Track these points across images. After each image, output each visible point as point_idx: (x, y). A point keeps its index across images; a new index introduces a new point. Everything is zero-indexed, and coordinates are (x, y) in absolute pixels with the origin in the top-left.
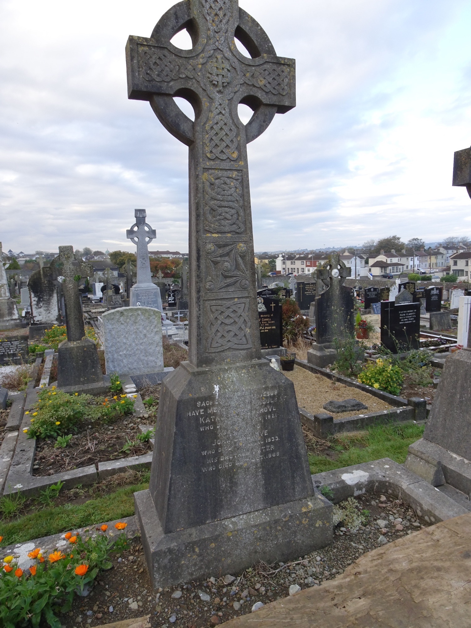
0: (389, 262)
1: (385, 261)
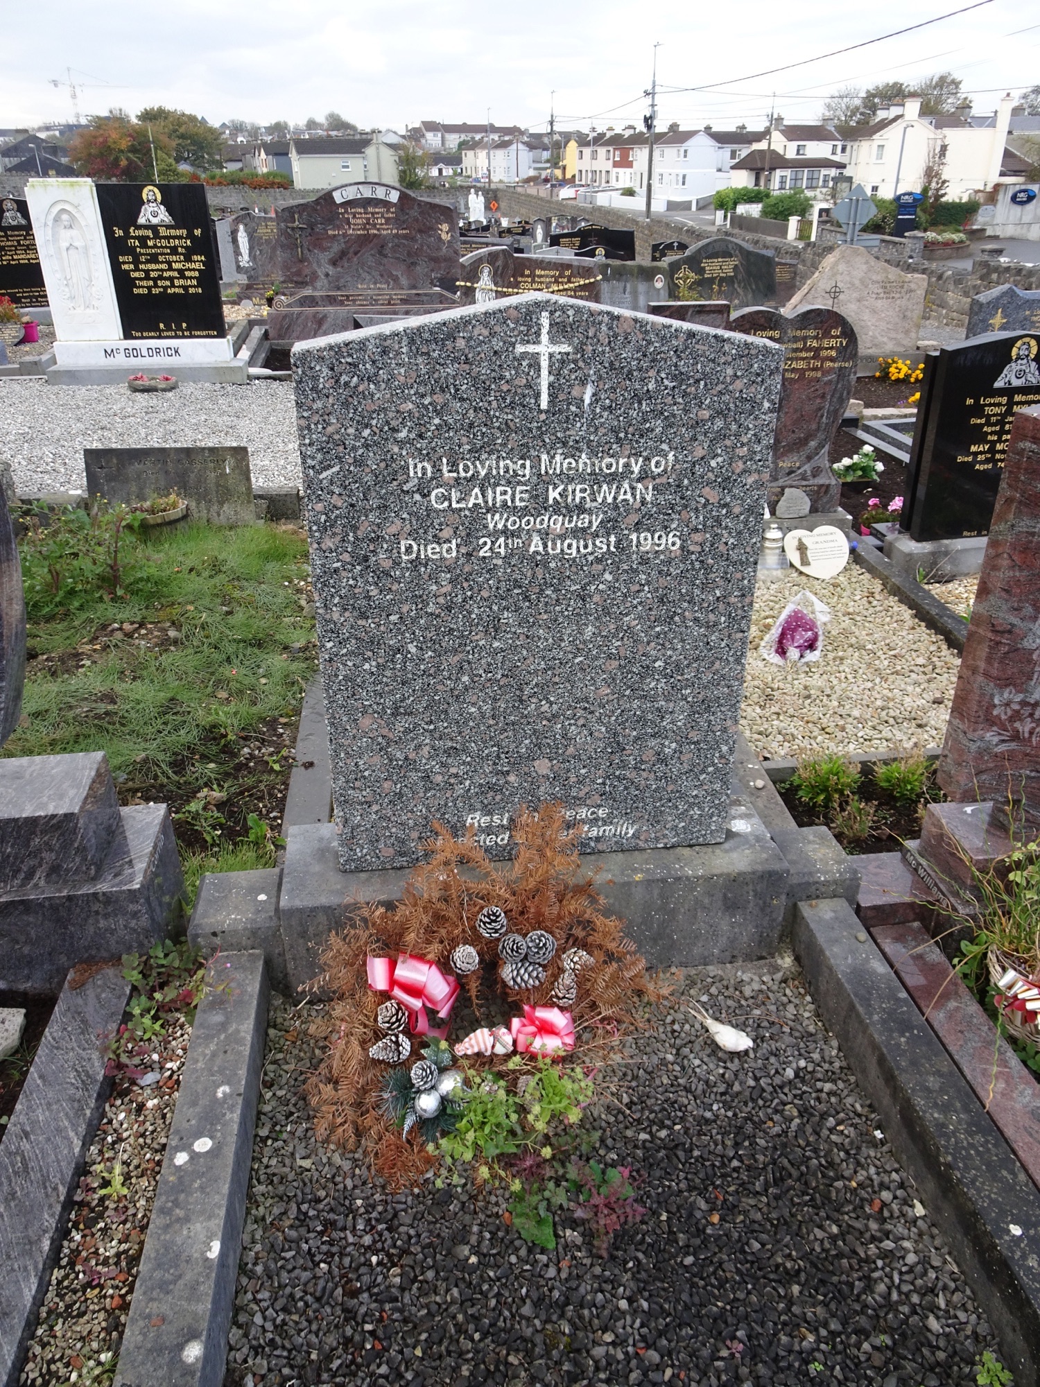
0: (791, 154)
1: (781, 152)
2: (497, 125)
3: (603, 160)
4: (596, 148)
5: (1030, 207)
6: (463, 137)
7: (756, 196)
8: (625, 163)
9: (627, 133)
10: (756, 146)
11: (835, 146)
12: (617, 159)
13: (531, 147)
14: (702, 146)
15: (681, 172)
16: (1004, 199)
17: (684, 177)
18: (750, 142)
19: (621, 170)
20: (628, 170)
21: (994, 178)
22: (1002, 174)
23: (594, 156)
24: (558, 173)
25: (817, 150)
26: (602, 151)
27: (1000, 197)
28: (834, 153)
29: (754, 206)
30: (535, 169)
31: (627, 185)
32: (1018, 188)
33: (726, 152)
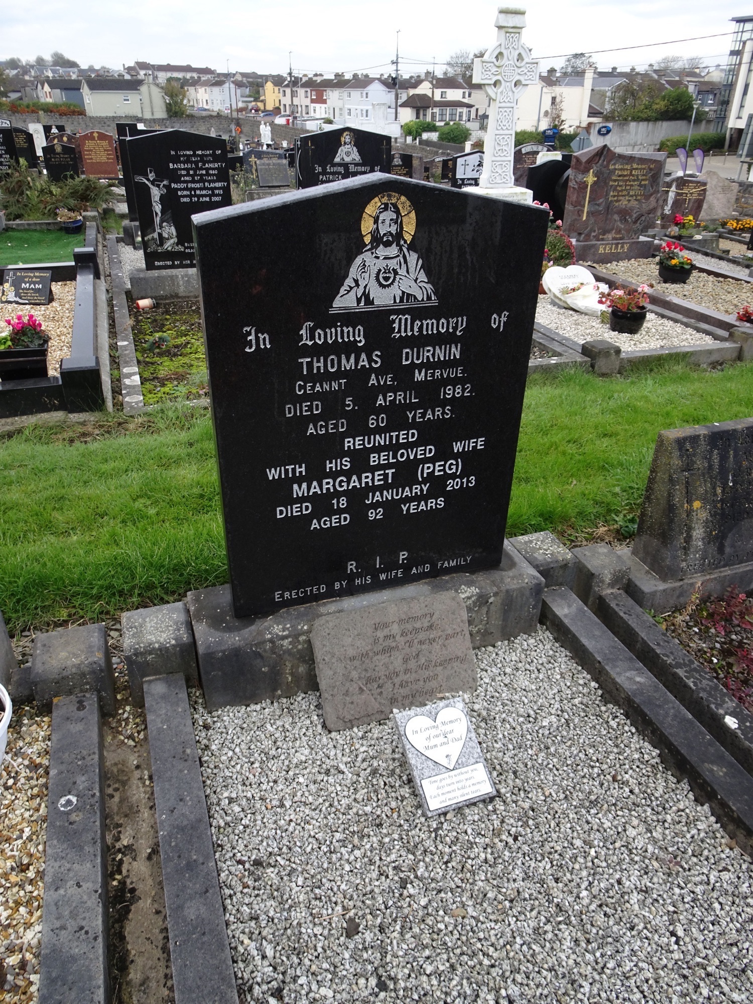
2: (194, 66)
3: (302, 98)
4: (295, 89)
5: (608, 137)
6: (169, 75)
7: (427, 127)
8: (320, 100)
9: (319, 79)
10: (412, 92)
11: (464, 93)
12: (314, 97)
13: (239, 85)
14: (377, 91)
15: (365, 108)
16: (594, 131)
17: (367, 111)
18: (407, 88)
19: (318, 106)
20: (323, 106)
21: (586, 120)
22: (589, 116)
23: (293, 94)
24: (260, 105)
25: (454, 95)
26: (301, 92)
27: (592, 131)
28: (464, 97)
29: (433, 134)
30: (243, 102)
31: (324, 116)
32: (601, 125)
33: (392, 96)
